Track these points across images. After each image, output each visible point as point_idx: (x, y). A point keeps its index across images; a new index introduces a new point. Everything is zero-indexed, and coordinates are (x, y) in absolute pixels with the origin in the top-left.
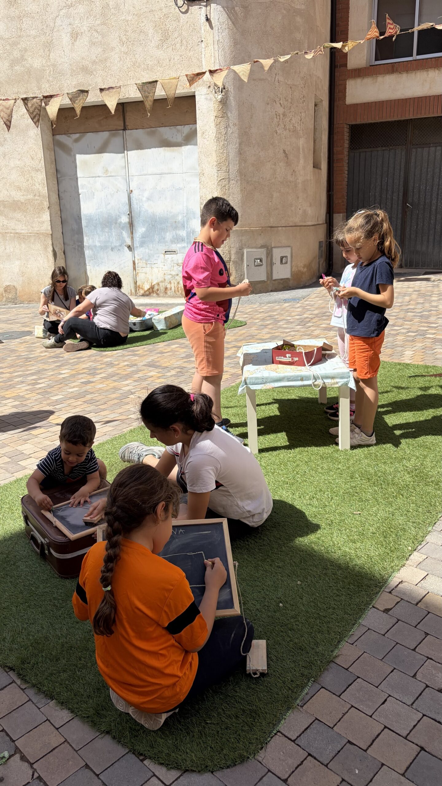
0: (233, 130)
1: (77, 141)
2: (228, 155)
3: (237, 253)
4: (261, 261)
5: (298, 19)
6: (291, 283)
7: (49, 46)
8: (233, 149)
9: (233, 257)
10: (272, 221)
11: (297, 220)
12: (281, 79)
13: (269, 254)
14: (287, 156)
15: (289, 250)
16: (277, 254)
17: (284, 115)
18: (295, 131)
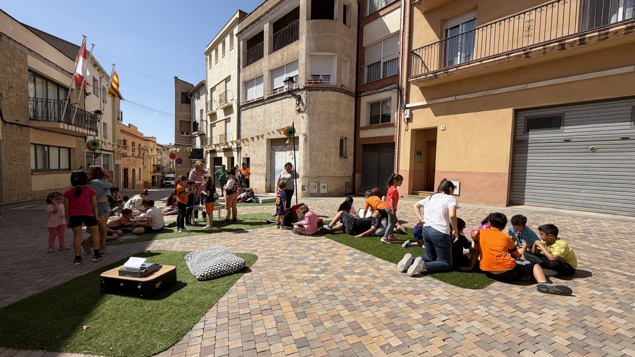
0: (308, 147)
1: (276, 148)
2: (306, 154)
3: (308, 183)
4: (315, 186)
5: (332, 115)
6: (327, 195)
7: (270, 123)
8: (308, 152)
9: (306, 185)
10: (320, 175)
11: (331, 174)
12: (324, 132)
13: (319, 184)
14: (326, 154)
15: (327, 184)
16: (322, 185)
17: (325, 142)
18: (330, 147)
